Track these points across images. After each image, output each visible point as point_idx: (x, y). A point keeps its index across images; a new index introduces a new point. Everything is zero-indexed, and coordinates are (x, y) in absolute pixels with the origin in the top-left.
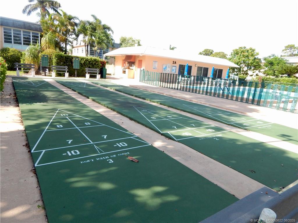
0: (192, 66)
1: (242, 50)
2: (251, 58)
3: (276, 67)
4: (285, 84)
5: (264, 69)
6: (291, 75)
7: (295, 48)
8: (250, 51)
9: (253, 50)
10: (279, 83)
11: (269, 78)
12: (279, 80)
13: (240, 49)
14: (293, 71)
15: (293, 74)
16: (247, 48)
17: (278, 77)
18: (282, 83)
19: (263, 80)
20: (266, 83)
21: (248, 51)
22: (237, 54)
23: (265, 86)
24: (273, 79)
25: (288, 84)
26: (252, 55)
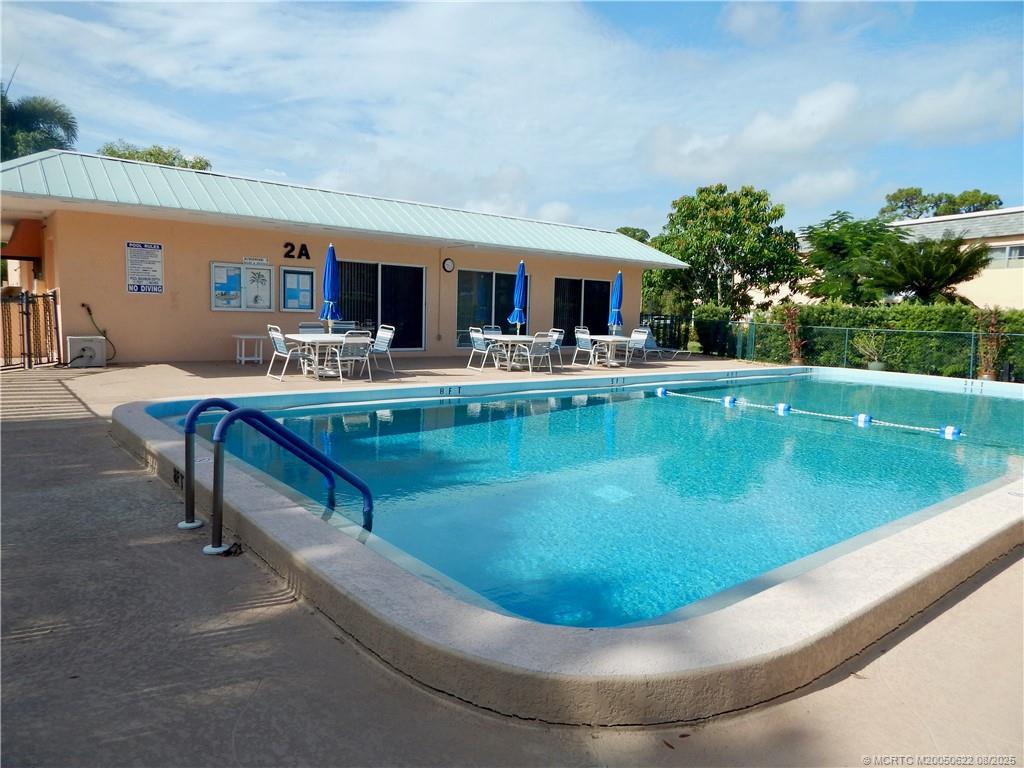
0: (421, 269)
1: (711, 199)
2: (753, 231)
3: (859, 262)
4: (910, 336)
5: (810, 275)
6: (933, 290)
7: (925, 198)
8: (745, 202)
9: (760, 198)
10: (883, 330)
11: (832, 312)
12: (881, 319)
13: (705, 194)
14: (938, 268)
15: (941, 287)
16: (730, 190)
17: (873, 305)
18: (898, 334)
19: (807, 323)
20: (821, 334)
21: (735, 202)
22: (693, 216)
23: (819, 353)
24: (849, 316)
25: (929, 336)
26: (755, 219)
